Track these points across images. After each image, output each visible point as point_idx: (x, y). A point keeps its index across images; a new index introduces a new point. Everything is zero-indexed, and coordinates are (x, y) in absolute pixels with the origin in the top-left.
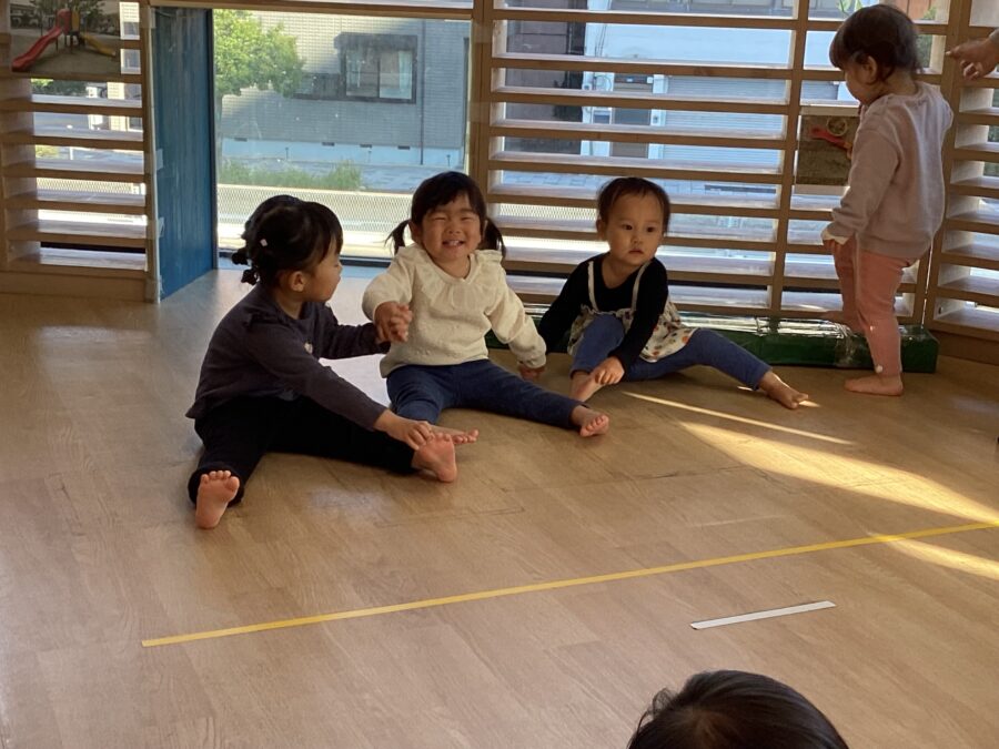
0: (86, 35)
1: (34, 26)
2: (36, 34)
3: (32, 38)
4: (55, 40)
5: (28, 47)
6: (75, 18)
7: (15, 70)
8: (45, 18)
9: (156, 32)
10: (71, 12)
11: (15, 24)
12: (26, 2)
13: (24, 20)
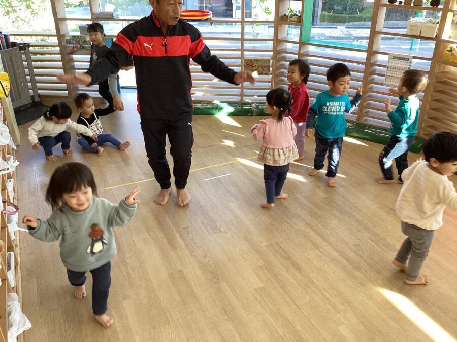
0: (84, 45)
2: (72, 45)
3: (71, 47)
4: (77, 47)
5: (71, 48)
7: (69, 53)
8: (74, 41)
10: (79, 40)
11: (67, 43)
12: (69, 38)
13: (69, 42)
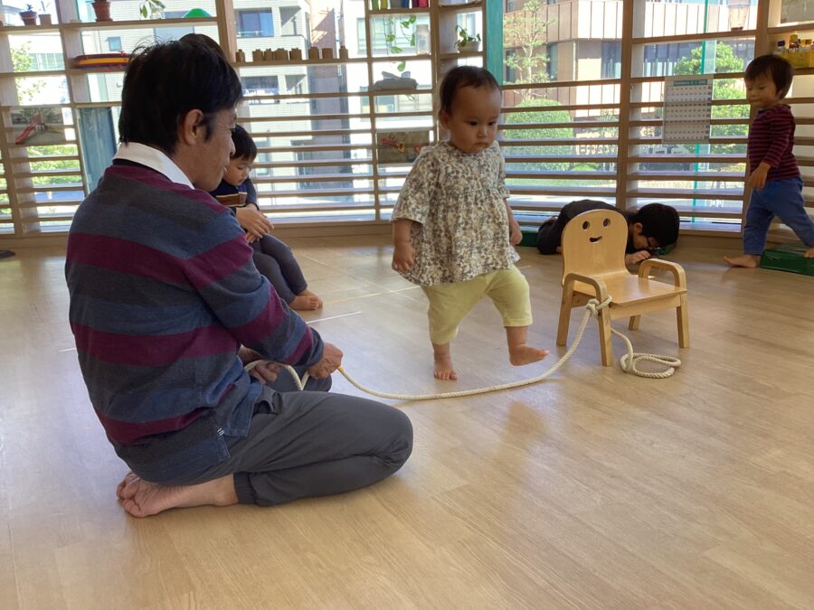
0: (48, 124)
1: (24, 123)
2: (24, 126)
3: (23, 128)
4: (34, 128)
5: (22, 132)
6: (42, 117)
7: (17, 143)
8: (28, 118)
9: (82, 121)
10: (39, 115)
11: (14, 123)
12: (18, 112)
13: (18, 120)
